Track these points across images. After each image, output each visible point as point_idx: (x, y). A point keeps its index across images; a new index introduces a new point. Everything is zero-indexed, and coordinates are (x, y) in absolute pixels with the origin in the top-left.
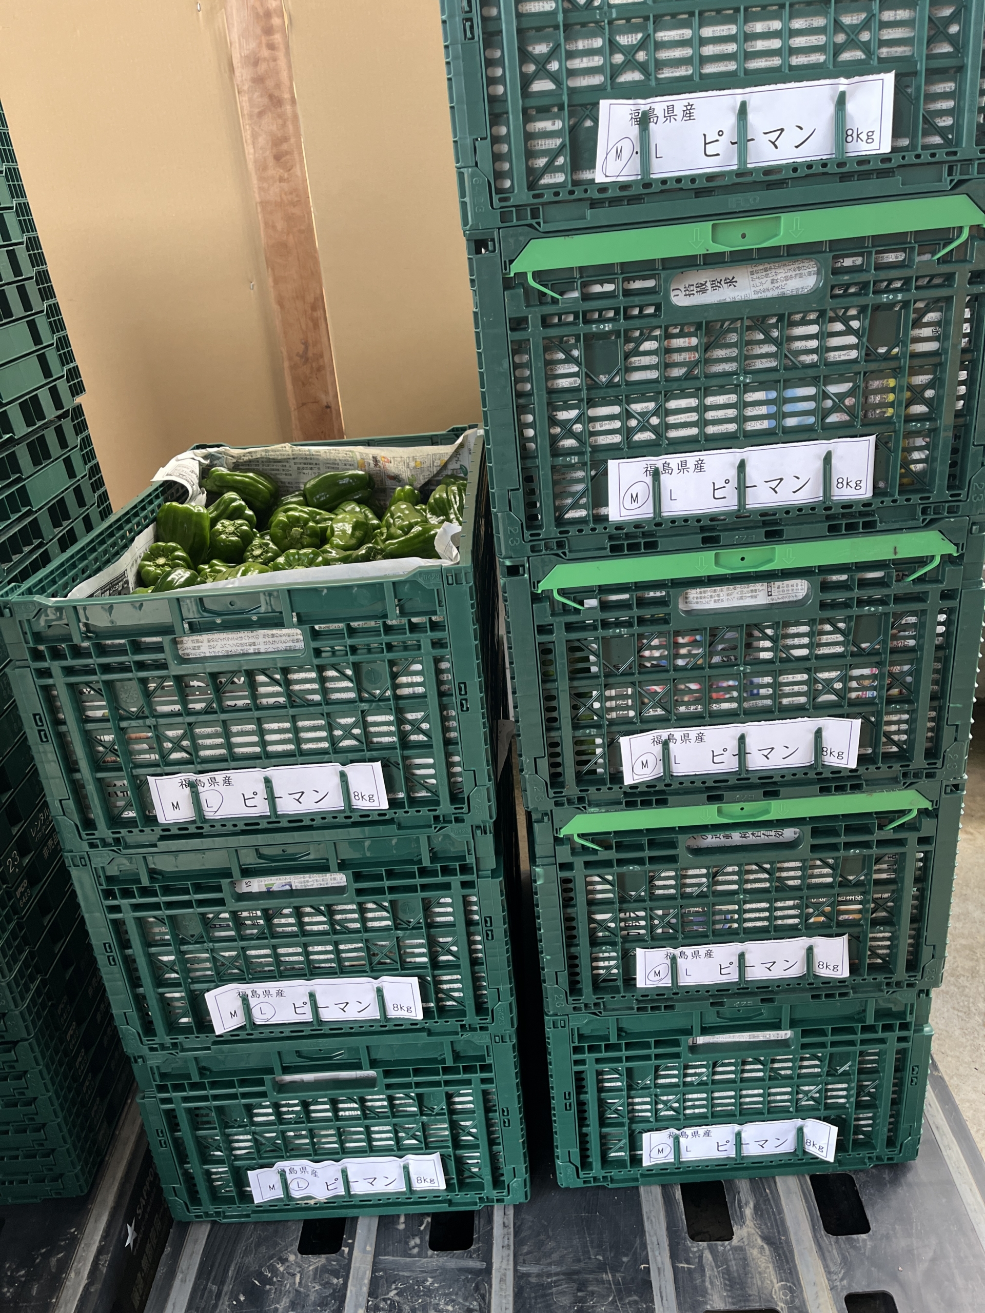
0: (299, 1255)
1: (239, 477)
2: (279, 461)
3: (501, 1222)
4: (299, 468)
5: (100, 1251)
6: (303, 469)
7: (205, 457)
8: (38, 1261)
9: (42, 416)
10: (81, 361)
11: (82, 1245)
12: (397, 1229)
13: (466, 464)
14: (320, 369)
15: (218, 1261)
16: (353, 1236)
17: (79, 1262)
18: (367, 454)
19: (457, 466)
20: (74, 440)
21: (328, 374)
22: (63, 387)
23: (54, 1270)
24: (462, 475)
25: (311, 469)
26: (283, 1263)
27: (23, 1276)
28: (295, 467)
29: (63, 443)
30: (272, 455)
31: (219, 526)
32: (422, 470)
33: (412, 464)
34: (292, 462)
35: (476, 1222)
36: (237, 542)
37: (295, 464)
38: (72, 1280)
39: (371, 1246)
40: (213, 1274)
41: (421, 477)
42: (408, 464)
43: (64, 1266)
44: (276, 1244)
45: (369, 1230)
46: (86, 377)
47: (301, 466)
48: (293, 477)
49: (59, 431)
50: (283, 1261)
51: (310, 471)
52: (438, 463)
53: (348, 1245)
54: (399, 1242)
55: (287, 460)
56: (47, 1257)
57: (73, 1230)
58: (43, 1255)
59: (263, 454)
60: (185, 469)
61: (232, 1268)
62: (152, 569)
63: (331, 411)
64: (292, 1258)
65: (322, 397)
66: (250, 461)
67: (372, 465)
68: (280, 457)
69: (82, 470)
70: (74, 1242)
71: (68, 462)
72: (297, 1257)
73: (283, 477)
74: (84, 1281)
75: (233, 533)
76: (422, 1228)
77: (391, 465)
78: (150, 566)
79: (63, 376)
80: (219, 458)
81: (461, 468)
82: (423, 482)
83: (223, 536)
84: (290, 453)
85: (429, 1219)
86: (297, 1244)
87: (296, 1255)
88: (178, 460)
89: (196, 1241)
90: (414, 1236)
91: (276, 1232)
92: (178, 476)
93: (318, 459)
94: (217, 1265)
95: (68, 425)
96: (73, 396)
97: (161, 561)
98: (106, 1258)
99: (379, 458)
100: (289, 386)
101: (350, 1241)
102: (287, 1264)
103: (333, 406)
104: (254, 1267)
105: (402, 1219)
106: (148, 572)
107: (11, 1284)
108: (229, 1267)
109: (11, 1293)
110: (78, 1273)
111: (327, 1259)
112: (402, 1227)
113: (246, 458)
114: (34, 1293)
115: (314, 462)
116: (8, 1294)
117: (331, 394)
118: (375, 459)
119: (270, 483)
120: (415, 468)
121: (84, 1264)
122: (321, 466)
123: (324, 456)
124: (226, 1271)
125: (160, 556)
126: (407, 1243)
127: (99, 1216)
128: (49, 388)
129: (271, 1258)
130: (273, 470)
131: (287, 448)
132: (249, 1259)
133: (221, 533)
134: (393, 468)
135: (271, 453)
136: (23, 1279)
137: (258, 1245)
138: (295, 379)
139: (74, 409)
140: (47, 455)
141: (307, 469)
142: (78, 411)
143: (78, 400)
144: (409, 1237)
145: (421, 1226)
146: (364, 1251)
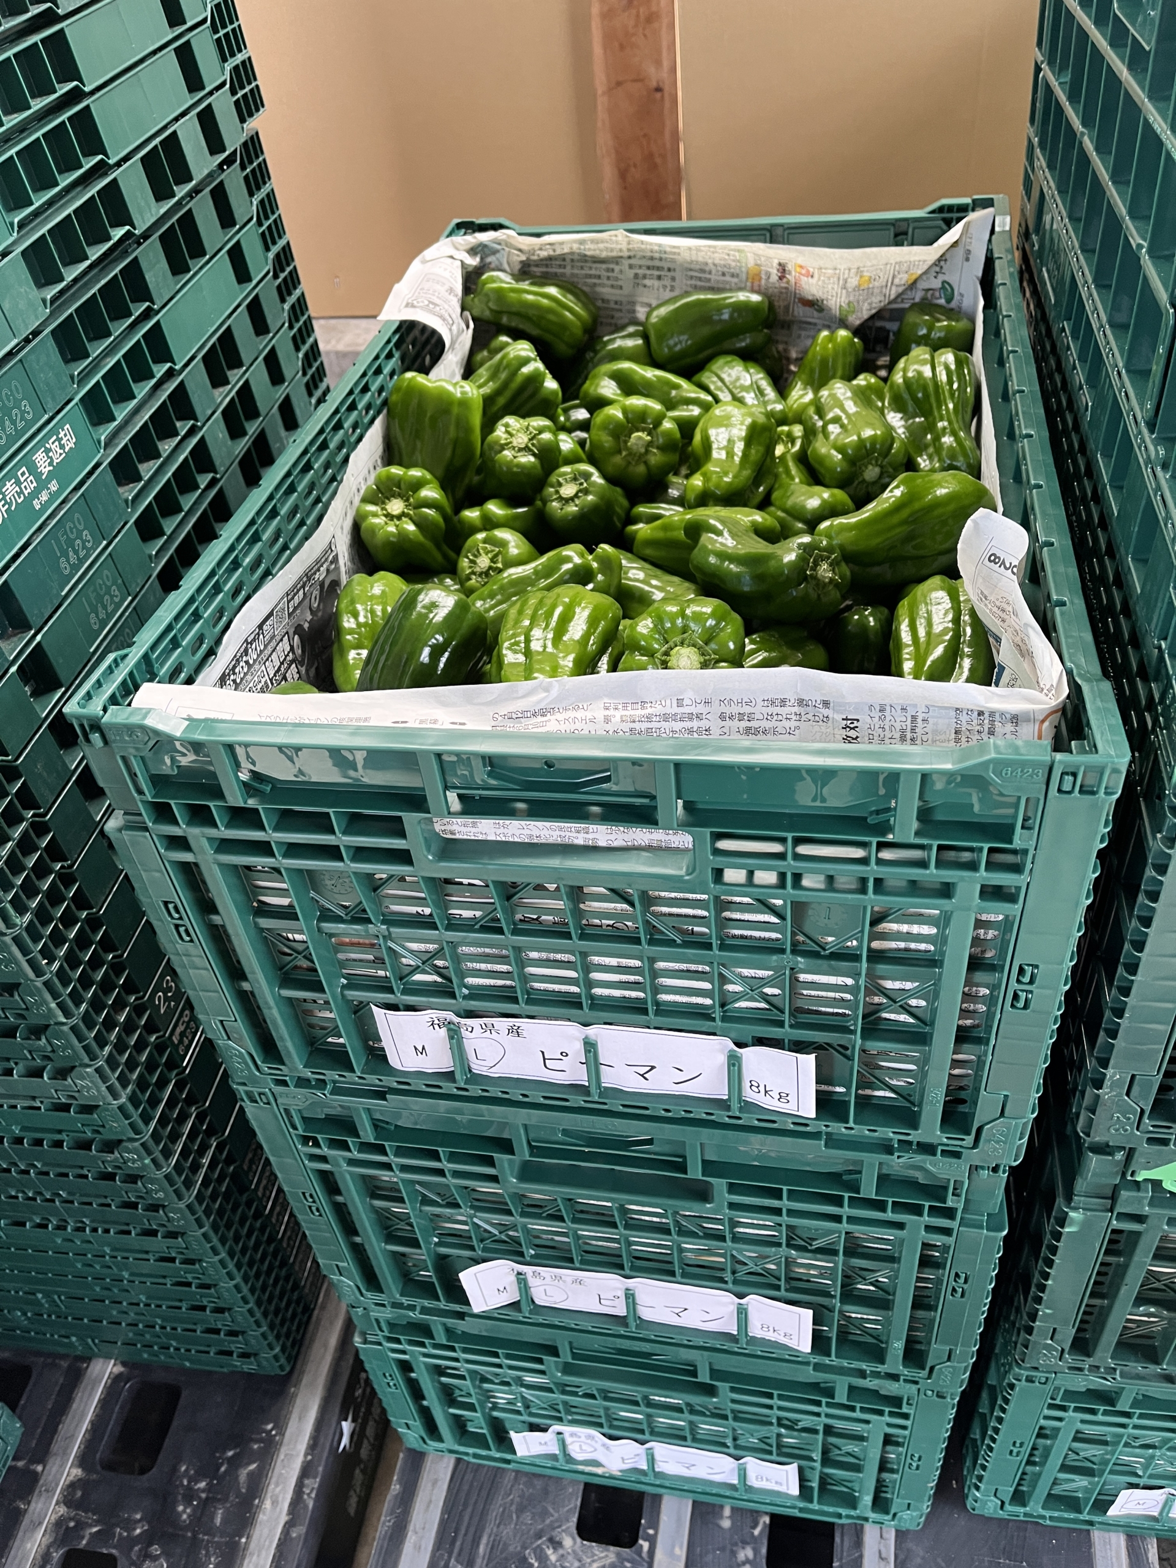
0: (578, 1540)
1: (531, 294)
2: (603, 261)
3: (876, 1549)
4: (636, 276)
5: (306, 1471)
6: (644, 277)
7: (473, 251)
8: (223, 1469)
9: (184, 176)
10: (256, 49)
11: (282, 1456)
12: (720, 1527)
13: (953, 279)
14: (651, 18)
15: (465, 1524)
16: (655, 1524)
17: (277, 1485)
18: (768, 258)
19: (936, 284)
20: (244, 206)
21: (664, 30)
22: (223, 105)
23: (244, 1490)
24: (942, 301)
25: (659, 278)
26: (555, 1549)
27: (203, 1491)
28: (631, 274)
29: (226, 218)
30: (591, 250)
31: (500, 432)
32: (870, 292)
33: (853, 282)
34: (626, 262)
35: (837, 1539)
36: (533, 466)
37: (631, 267)
38: (268, 1512)
39: (681, 1548)
40: (458, 1544)
41: (866, 306)
42: (846, 281)
43: (256, 1487)
44: (545, 1513)
45: (679, 1520)
46: (265, 80)
47: (641, 272)
48: (626, 290)
49: (220, 196)
50: (556, 1544)
51: (656, 283)
52: (903, 279)
53: (648, 1538)
54: (723, 1549)
55: (617, 260)
56: (235, 1463)
57: (270, 1427)
58: (230, 1460)
59: (575, 246)
60: (438, 287)
61: (484, 1541)
62: (379, 521)
63: (663, 97)
64: (568, 1542)
65: (652, 70)
66: (550, 258)
67: (774, 278)
68: (604, 254)
69: (260, 263)
70: (270, 1448)
71: (236, 255)
72: (575, 1542)
73: (606, 291)
74: (284, 1518)
75: (526, 449)
76: (756, 1532)
77: (813, 281)
78: (375, 515)
79: (223, 84)
80: (495, 252)
81: (943, 288)
82: (866, 315)
83: (507, 454)
84: (624, 246)
85: (767, 1519)
86: (575, 1519)
87: (574, 1539)
88: (424, 262)
89: (435, 1482)
90: (745, 1543)
91: (546, 1492)
92: (425, 308)
93: (673, 261)
94: (463, 1531)
95: (234, 180)
96: (243, 120)
97: (396, 506)
98: (313, 1484)
99: (789, 267)
100: (598, 50)
101: (651, 1532)
102: (561, 1552)
103: (667, 88)
104: (514, 1547)
105: (727, 1512)
106: (373, 530)
107: (188, 1501)
108: (480, 1538)
109: (189, 1516)
110: (275, 1503)
111: (618, 1555)
112: (726, 1524)
113: (544, 254)
114: (218, 1521)
115: (666, 265)
116: (185, 1516)
117: (666, 64)
118: (783, 269)
119: (585, 306)
120: (857, 288)
121: (284, 1490)
122: (677, 274)
123: (686, 256)
124: (476, 1543)
125: (394, 496)
126: (734, 1554)
127: (305, 1409)
128: (199, 115)
129: (539, 1536)
130: (590, 276)
131: (620, 238)
132: (507, 1531)
133: (503, 447)
134: (812, 288)
135: (589, 246)
136: (203, 1495)
137: (521, 1510)
138: (609, 37)
139: (245, 144)
140: (198, 250)
141: (651, 277)
142: (253, 146)
143: (255, 123)
144: (736, 1544)
145: (754, 1527)
146: (671, 1554)
